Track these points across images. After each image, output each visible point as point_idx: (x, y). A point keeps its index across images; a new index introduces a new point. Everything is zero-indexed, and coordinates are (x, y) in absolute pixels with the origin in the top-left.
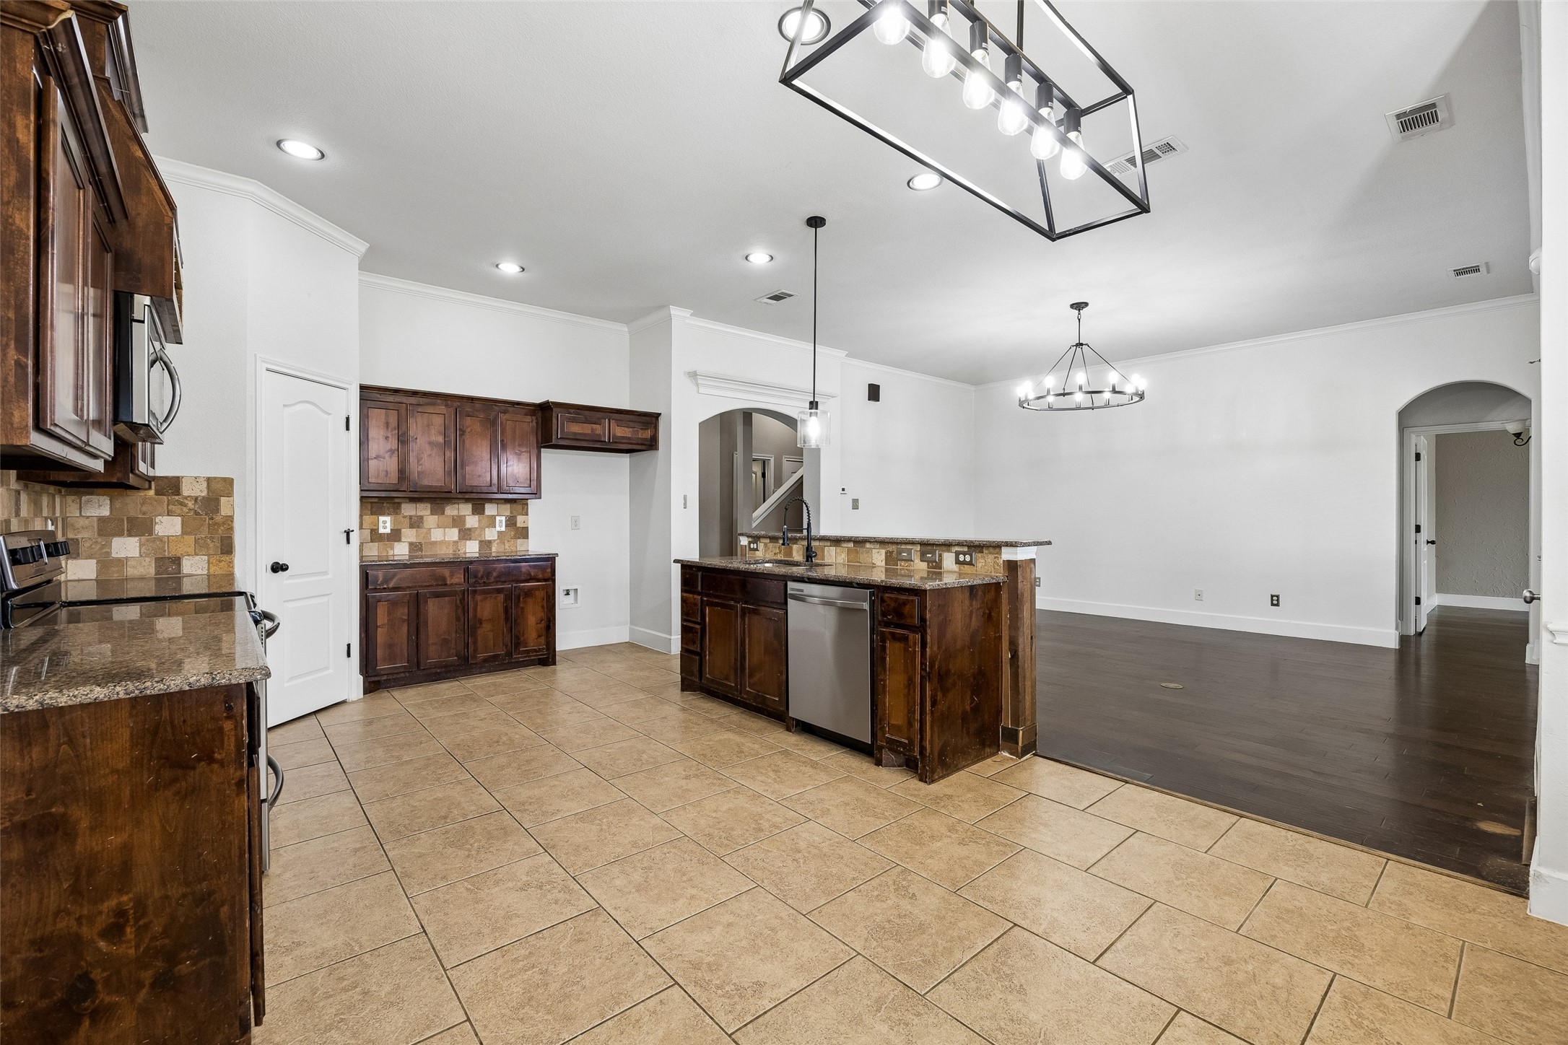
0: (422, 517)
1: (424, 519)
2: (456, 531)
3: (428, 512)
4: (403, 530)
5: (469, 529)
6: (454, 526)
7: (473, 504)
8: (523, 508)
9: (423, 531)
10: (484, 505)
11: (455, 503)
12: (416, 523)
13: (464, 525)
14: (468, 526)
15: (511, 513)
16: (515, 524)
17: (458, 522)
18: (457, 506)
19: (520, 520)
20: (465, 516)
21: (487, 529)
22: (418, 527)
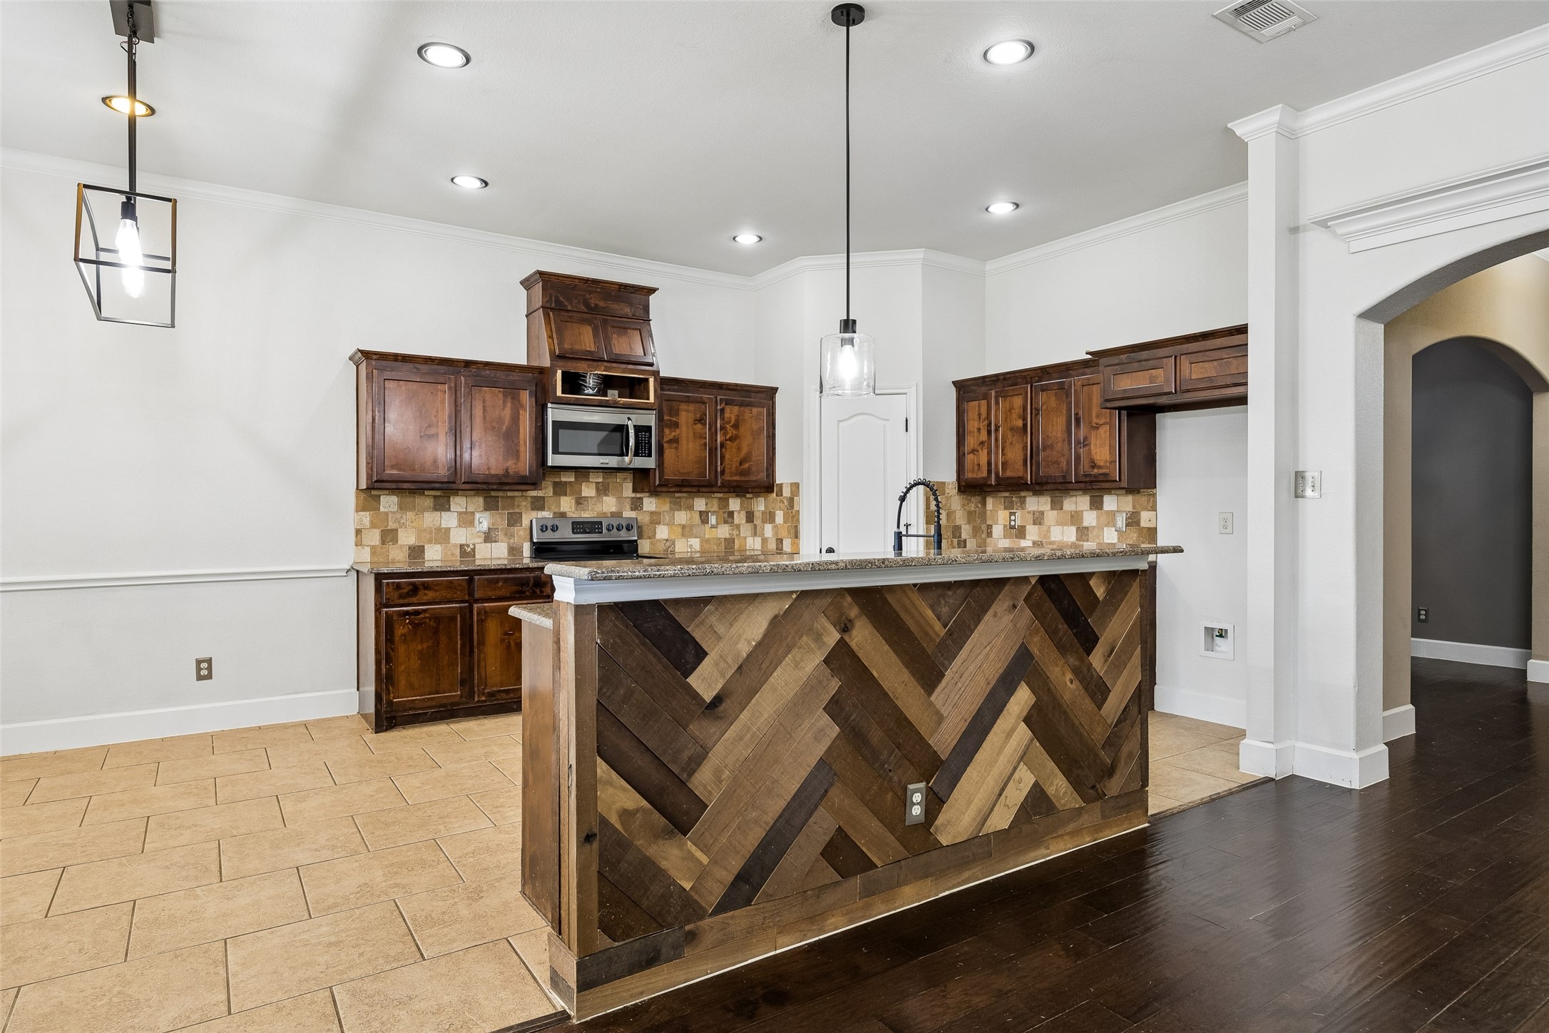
0: (1042, 513)
1: (1045, 515)
2: (1073, 529)
3: (1049, 507)
4: (1027, 527)
5: (1087, 528)
6: (1072, 524)
7: (1091, 496)
8: (1149, 501)
9: (1044, 528)
10: (1102, 497)
11: (1072, 496)
12: (1038, 519)
13: (1082, 523)
14: (1085, 524)
15: (1134, 508)
16: (1138, 523)
17: (1075, 518)
18: (1074, 498)
19: (1146, 518)
20: (1082, 511)
21: (1105, 528)
22: (1040, 524)
